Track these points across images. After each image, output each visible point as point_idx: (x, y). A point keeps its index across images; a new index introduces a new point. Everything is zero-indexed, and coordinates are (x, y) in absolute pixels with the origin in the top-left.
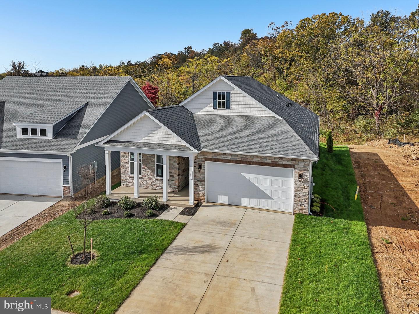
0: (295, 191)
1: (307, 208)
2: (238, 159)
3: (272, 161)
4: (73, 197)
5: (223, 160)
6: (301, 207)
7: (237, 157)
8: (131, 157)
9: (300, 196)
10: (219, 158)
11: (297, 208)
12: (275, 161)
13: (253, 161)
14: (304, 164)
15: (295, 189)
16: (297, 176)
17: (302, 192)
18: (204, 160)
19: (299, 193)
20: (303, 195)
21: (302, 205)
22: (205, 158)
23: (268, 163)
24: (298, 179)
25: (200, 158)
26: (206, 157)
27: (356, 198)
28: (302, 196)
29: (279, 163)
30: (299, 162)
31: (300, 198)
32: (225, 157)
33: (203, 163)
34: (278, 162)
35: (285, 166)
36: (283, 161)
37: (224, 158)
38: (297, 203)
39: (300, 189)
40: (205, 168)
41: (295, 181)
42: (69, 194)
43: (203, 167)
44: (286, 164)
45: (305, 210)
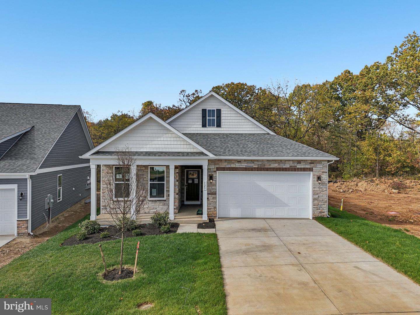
0: (314, 194)
1: (325, 211)
2: (254, 166)
3: (290, 165)
4: (32, 234)
5: (237, 168)
6: (320, 211)
7: (253, 164)
8: (115, 177)
9: (319, 199)
10: (233, 167)
11: (316, 212)
12: (293, 165)
13: (271, 167)
14: (322, 166)
15: (314, 193)
16: (316, 179)
17: (320, 195)
18: (215, 170)
19: (318, 196)
20: (322, 198)
21: (321, 208)
22: (217, 168)
23: (286, 168)
24: (316, 182)
25: (211, 168)
26: (218, 166)
27: (341, 209)
28: (320, 199)
29: (298, 167)
30: (318, 164)
31: (318, 202)
32: (239, 165)
33: (215, 173)
34: (296, 166)
35: (304, 170)
36: (302, 165)
37: (238, 167)
38: (316, 206)
39: (319, 192)
40: (216, 179)
41: (314, 184)
42: (27, 231)
43: (214, 178)
44: (305, 168)
45: (323, 213)
